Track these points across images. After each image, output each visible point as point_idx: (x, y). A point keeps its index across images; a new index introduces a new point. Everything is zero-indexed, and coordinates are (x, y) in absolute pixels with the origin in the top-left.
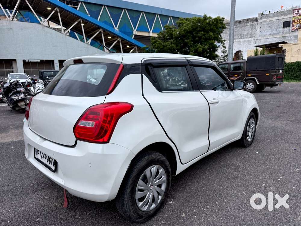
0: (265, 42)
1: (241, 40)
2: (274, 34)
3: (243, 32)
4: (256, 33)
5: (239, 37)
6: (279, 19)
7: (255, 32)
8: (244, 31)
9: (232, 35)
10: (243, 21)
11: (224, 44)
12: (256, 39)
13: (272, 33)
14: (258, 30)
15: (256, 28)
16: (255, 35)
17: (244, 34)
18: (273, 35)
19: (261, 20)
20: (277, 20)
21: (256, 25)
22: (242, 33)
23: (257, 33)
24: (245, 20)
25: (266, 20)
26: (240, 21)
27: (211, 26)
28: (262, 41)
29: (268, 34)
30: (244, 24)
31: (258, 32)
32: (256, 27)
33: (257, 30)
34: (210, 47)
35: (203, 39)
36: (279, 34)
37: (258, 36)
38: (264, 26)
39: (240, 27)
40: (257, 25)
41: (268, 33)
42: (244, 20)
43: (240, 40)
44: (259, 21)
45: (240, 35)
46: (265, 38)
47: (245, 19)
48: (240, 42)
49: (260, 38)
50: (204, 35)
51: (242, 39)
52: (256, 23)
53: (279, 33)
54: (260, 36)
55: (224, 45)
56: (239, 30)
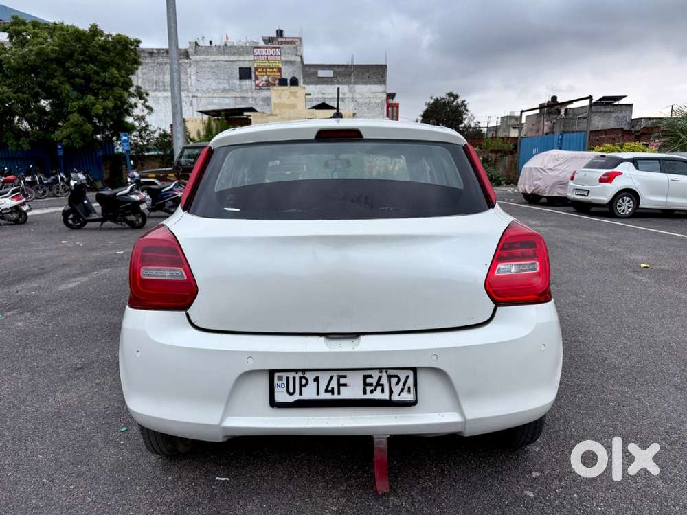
0: (209, 104)
1: (159, 94)
2: (224, 90)
3: (161, 76)
4: (189, 84)
5: (154, 87)
6: (230, 61)
7: (187, 80)
8: (164, 75)
9: (178, 83)
10: (159, 53)
11: (146, 101)
12: (190, 95)
13: (221, 87)
14: (193, 77)
15: (188, 73)
16: (188, 86)
17: (163, 82)
18: (223, 92)
19: (198, 57)
20: (226, 61)
21: (188, 65)
22: (159, 78)
23: (191, 82)
24: (162, 51)
25: (206, 59)
26: (150, 51)
27: (109, 53)
28: (204, 101)
29: (214, 88)
30: (160, 60)
31: (193, 82)
32: (189, 70)
33: (190, 77)
34: (117, 103)
35: (95, 83)
36: (233, 90)
37: (195, 90)
38: (203, 69)
39: (152, 65)
40: (190, 66)
41: (214, 86)
42: (160, 49)
43: (156, 93)
44: (193, 58)
45: (156, 82)
46: (208, 95)
47: (163, 49)
48: (158, 98)
49: (199, 94)
50: (97, 73)
51: (160, 91)
52: (186, 61)
53: (234, 88)
54: (197, 90)
55: (147, 104)
56: (152, 72)
